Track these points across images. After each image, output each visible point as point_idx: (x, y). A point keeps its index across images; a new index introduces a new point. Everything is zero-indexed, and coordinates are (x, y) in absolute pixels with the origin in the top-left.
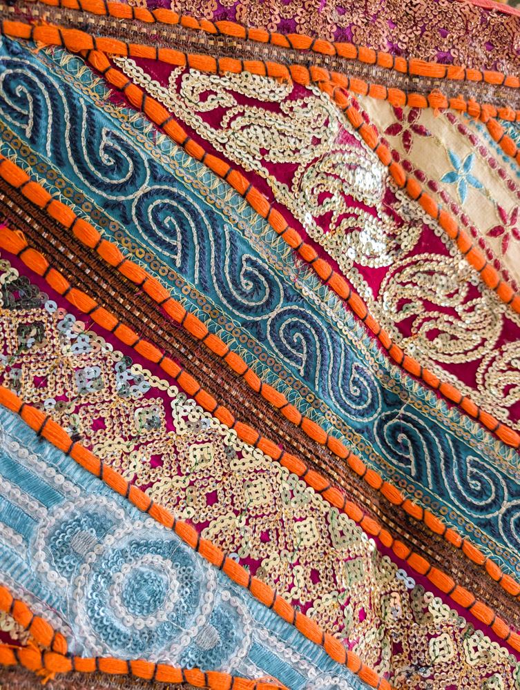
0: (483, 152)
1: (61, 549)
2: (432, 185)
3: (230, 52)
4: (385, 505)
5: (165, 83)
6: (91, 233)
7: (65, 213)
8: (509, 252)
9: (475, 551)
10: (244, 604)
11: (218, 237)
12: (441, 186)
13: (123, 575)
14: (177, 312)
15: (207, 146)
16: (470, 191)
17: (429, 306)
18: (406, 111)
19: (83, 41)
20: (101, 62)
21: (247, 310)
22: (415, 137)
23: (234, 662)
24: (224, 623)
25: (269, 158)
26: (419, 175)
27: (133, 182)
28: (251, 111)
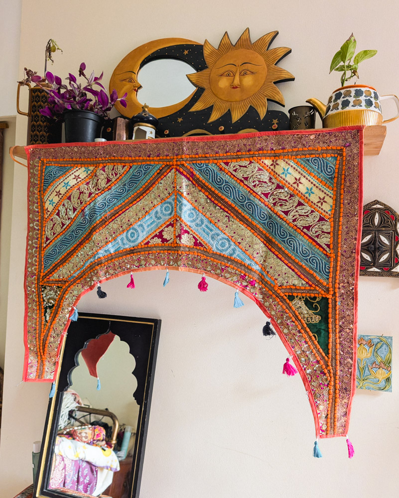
0: (292, 166)
1: (212, 238)
2: (279, 175)
3: (239, 158)
4: (266, 237)
5: (228, 166)
6: (217, 192)
7: (213, 189)
8: (299, 187)
9: (280, 246)
10: (237, 248)
11: (235, 191)
12: (281, 175)
13: (220, 242)
14: (230, 203)
15: (234, 176)
16: (288, 175)
17: (280, 199)
18: (275, 160)
19: (216, 161)
20: (218, 164)
21: (241, 202)
22: (276, 166)
23: (234, 256)
24: (234, 250)
25: (244, 176)
26: (276, 173)
27: (222, 184)
28: (242, 168)
